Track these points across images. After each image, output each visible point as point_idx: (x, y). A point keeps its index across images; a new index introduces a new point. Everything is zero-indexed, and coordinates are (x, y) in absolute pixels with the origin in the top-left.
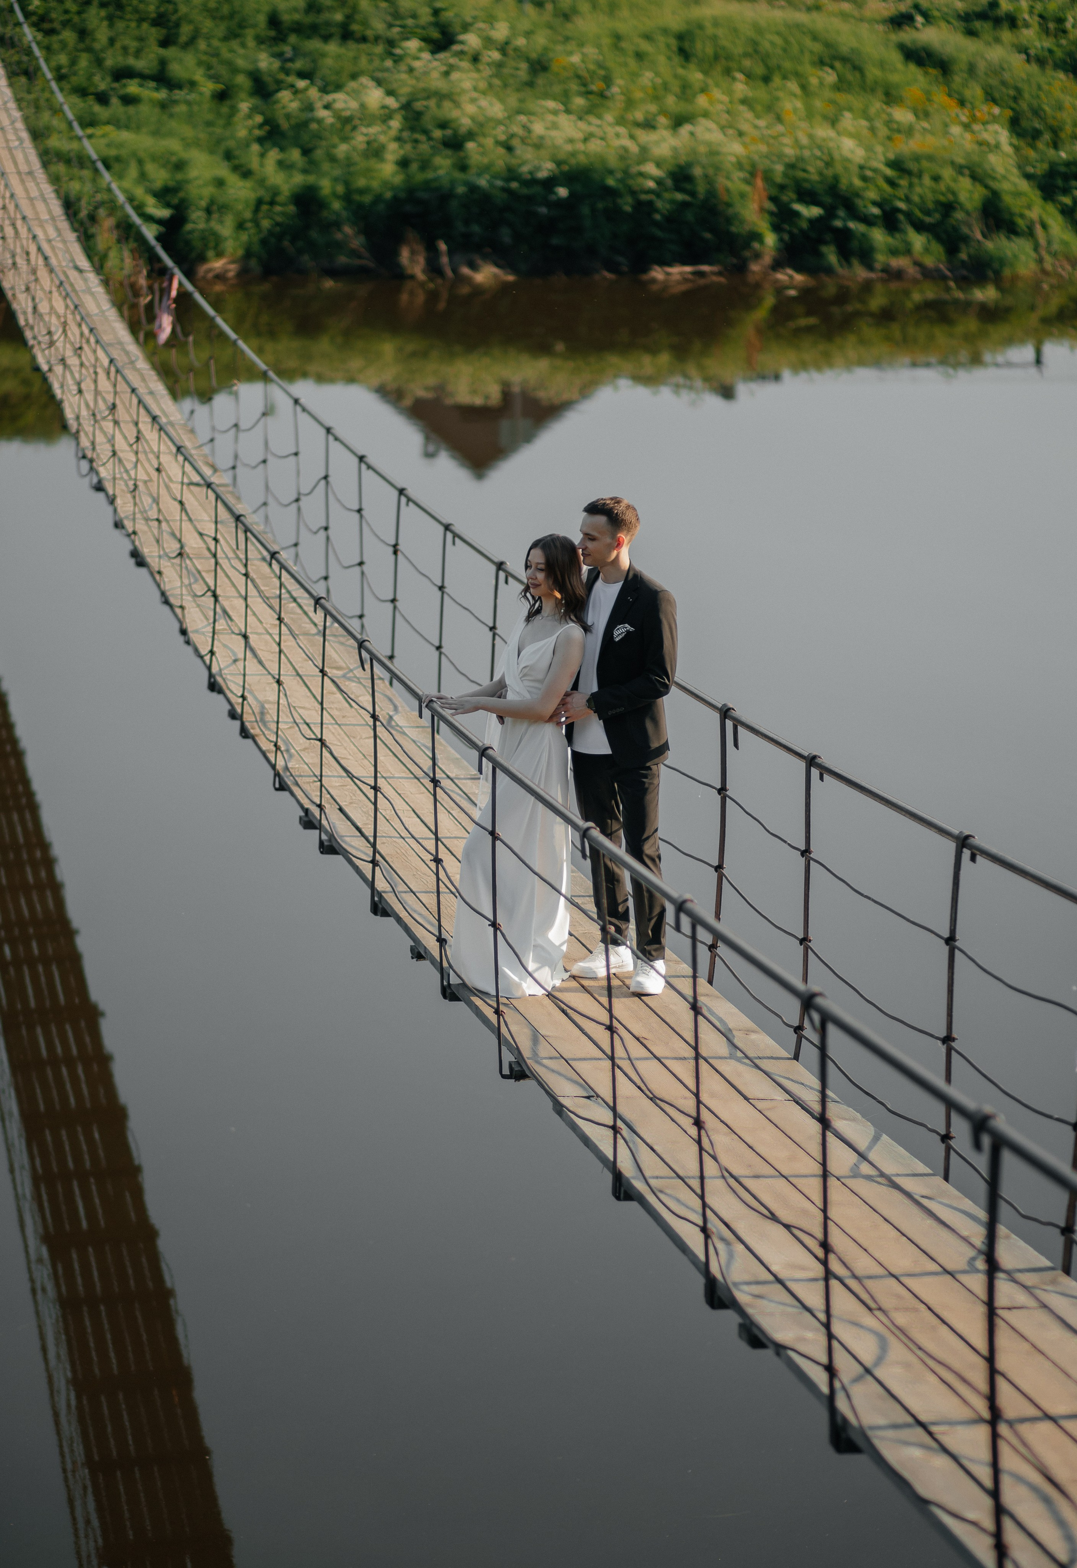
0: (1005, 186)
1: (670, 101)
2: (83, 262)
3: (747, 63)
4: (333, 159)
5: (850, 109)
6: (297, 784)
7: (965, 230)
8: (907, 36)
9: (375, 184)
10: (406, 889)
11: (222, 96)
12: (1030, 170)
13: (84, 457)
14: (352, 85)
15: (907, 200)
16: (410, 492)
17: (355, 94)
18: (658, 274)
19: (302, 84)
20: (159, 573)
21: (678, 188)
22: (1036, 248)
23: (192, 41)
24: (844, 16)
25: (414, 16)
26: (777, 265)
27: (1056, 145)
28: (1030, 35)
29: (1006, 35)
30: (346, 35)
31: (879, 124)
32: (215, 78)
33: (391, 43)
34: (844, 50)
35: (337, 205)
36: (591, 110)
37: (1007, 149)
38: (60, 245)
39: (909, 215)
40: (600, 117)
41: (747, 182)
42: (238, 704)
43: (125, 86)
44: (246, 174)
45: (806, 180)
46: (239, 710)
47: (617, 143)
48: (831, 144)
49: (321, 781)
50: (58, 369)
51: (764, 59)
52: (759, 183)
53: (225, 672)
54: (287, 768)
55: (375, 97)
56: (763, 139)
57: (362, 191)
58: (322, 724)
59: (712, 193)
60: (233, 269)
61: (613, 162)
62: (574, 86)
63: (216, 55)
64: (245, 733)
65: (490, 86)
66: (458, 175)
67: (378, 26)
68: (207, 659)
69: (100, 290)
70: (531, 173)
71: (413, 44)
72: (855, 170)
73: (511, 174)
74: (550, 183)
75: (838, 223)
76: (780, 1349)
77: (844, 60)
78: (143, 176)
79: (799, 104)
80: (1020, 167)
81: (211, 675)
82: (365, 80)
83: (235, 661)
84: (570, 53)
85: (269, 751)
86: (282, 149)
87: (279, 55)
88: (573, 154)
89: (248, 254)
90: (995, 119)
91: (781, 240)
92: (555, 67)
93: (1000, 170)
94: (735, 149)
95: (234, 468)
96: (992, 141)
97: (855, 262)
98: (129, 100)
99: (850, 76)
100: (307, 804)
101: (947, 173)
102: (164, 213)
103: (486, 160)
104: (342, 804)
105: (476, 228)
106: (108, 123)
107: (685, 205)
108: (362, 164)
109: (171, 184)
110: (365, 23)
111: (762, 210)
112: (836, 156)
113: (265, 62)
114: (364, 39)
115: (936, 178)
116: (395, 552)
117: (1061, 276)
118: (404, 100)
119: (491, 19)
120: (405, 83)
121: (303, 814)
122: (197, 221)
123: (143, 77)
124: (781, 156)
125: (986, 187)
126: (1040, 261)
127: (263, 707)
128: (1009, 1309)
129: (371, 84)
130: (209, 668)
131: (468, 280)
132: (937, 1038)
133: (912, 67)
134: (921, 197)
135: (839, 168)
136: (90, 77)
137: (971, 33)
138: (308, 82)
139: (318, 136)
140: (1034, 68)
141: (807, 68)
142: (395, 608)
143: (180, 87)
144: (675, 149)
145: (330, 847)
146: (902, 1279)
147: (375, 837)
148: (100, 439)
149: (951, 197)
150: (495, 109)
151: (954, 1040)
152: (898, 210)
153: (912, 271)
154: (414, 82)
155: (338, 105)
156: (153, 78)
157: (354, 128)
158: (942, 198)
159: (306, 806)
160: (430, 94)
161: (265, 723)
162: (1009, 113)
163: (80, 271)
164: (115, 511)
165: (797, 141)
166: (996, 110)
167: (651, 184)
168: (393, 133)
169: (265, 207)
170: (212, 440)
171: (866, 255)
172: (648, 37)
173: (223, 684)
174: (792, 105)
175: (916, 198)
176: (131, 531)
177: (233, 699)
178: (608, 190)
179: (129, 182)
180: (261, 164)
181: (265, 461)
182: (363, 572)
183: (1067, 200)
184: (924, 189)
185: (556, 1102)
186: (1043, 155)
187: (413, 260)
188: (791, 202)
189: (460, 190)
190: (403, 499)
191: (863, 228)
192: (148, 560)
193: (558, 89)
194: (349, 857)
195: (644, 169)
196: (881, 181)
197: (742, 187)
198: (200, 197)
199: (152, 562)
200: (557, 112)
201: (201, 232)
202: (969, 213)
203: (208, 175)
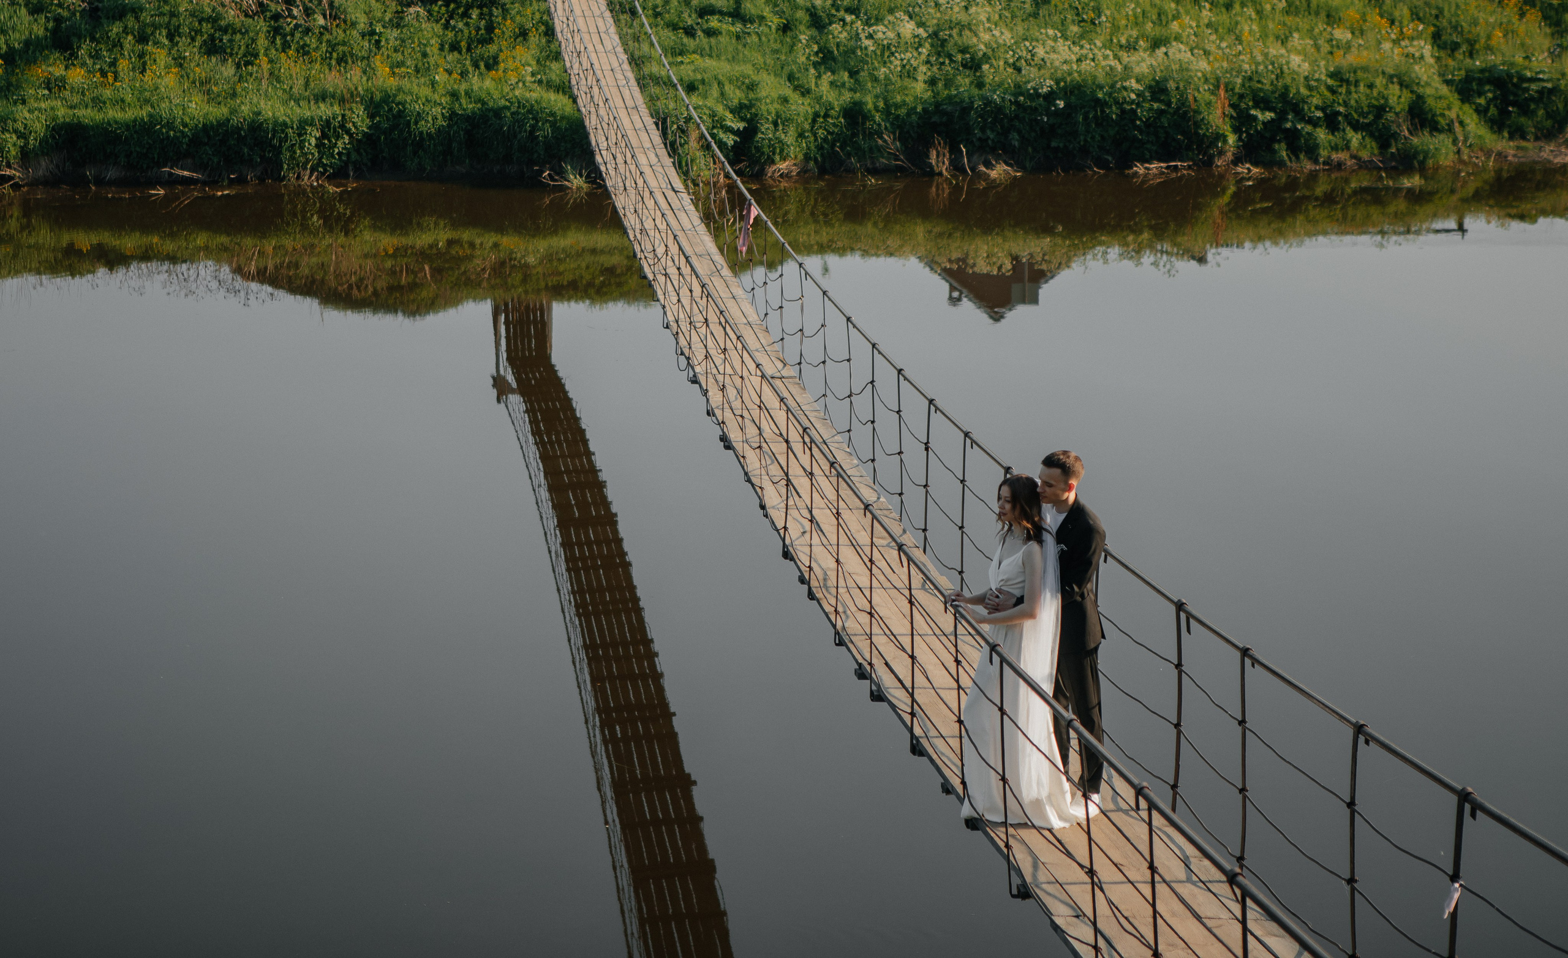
0: (1429, 91)
1: (1149, 27)
2: (678, 184)
4: (876, 80)
5: (1297, 30)
6: (852, 642)
7: (1394, 128)
9: (909, 100)
10: (937, 734)
11: (785, 28)
12: (1449, 77)
13: (682, 354)
14: (890, 18)
15: (1346, 104)
16: (938, 403)
17: (892, 26)
18: (1140, 169)
19: (849, 18)
20: (743, 457)
21: (1154, 99)
22: (1455, 142)
26: (1237, 161)
27: (1471, 55)
31: (1322, 42)
32: (780, 14)
35: (877, 117)
36: (1084, 35)
37: (1430, 60)
38: (660, 169)
39: (1347, 117)
40: (1092, 41)
41: (1213, 93)
42: (806, 572)
43: (707, 21)
44: (805, 92)
45: (1261, 90)
46: (807, 577)
47: (1104, 63)
48: (1283, 61)
49: (871, 639)
50: (661, 280)
52: (1222, 93)
53: (796, 543)
54: (844, 628)
55: (908, 28)
56: (1226, 57)
57: (897, 106)
58: (871, 588)
59: (1183, 102)
60: (795, 171)
61: (1101, 78)
62: (1069, 16)
64: (811, 596)
65: (1001, 18)
66: (975, 92)
68: (782, 532)
70: (1034, 89)
72: (1301, 81)
73: (1019, 90)
74: (1050, 97)
75: (1288, 125)
78: (723, 95)
79: (1255, 27)
80: (1441, 75)
81: (784, 546)
82: (900, 14)
83: (804, 532)
85: (831, 614)
86: (834, 72)
88: (1071, 73)
89: (807, 158)
90: (1419, 36)
91: (1240, 139)
93: (1425, 78)
94: (1204, 65)
95: (800, 364)
96: (1417, 54)
97: (1303, 156)
98: (710, 33)
100: (861, 660)
101: (1379, 81)
102: (741, 125)
103: (997, 80)
104: (888, 660)
105: (991, 135)
106: (694, 52)
107: (1161, 112)
108: (898, 83)
109: (745, 102)
111: (1224, 115)
112: (1286, 71)
115: (1371, 86)
116: (927, 449)
117: (1476, 165)
118: (931, 30)
120: (933, 16)
121: (857, 667)
122: (766, 131)
123: (722, 14)
124: (1240, 70)
125: (1412, 92)
126: (1459, 152)
127: (825, 574)
129: (905, 18)
130: (784, 540)
131: (986, 177)
132: (1343, 879)
134: (1357, 102)
135: (1288, 80)
136: (680, 14)
138: (853, 17)
139: (863, 61)
142: (927, 492)
143: (752, 22)
144: (1152, 68)
145: (878, 696)
147: (913, 688)
148: (695, 338)
149: (1382, 102)
150: (1007, 37)
151: (1356, 881)
152: (1339, 113)
153: (1351, 163)
154: (938, 15)
155: (880, 35)
156: (730, 15)
157: (892, 54)
158: (1375, 103)
159: (859, 662)
160: (952, 25)
161: (827, 588)
162: (1431, 29)
163: (676, 192)
164: (708, 400)
165: (1253, 58)
166: (1421, 27)
167: (1133, 96)
168: (923, 57)
169: (820, 120)
170: (782, 339)
171: (1312, 151)
173: (794, 554)
174: (1249, 27)
175: (1353, 103)
176: (720, 419)
177: (803, 568)
178: (1097, 101)
179: (712, 100)
180: (817, 85)
181: (824, 362)
182: (901, 460)
183: (1482, 101)
184: (1360, 95)
185: (1052, 922)
186: (1460, 64)
187: (939, 160)
188: (1248, 108)
189: (978, 103)
190: (933, 408)
191: (1309, 128)
192: (734, 444)
193: (1056, 18)
194: (893, 707)
195: (1127, 84)
196: (1323, 89)
197: (1208, 96)
198: (769, 113)
199: (738, 446)
200: (1055, 39)
201: (770, 140)
202: (1397, 114)
203: (775, 95)
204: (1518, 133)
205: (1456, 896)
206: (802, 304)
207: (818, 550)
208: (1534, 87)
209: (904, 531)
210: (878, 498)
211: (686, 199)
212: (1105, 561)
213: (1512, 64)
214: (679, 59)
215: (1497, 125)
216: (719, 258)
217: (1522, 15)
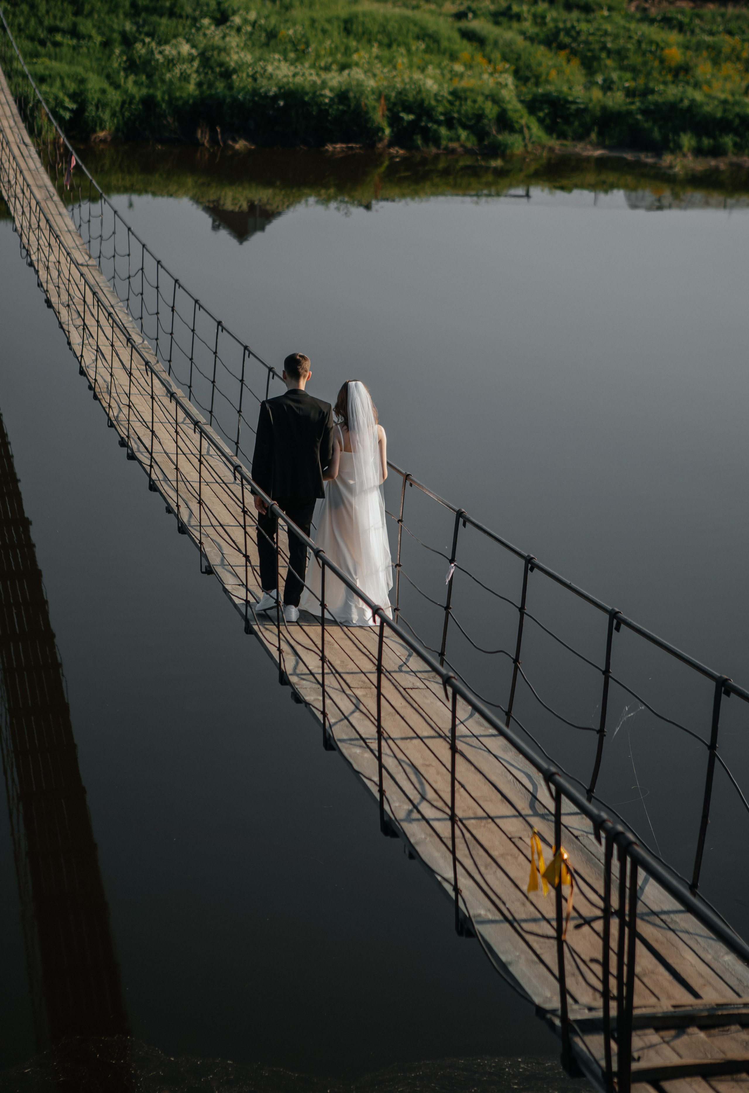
0: (509, 107)
1: (339, 56)
2: (28, 140)
3: (380, 37)
4: (163, 81)
5: (431, 64)
6: (118, 424)
7: (487, 128)
8: (463, 24)
9: (184, 95)
11: (105, 44)
12: (522, 98)
13: (24, 247)
14: (174, 41)
15: (459, 112)
16: (181, 282)
17: (176, 46)
18: (329, 147)
19: (147, 40)
20: (58, 311)
21: (340, 102)
22: (524, 139)
23: (90, 14)
24: (432, 12)
25: (208, 5)
26: (391, 145)
27: (537, 84)
28: (527, 25)
29: (515, 25)
30: (172, 14)
31: (446, 72)
32: (103, 34)
33: (195, 20)
34: (430, 31)
35: (164, 106)
36: (298, 59)
37: (511, 87)
38: (16, 130)
39: (459, 120)
40: (302, 64)
41: (376, 101)
42: (93, 383)
43: (54, 36)
44: (117, 86)
45: (407, 101)
47: (309, 78)
48: (421, 83)
49: (129, 421)
50: (13, 199)
51: (389, 35)
52: (383, 101)
53: (87, 366)
54: (114, 417)
55: (186, 48)
56: (386, 78)
57: (177, 99)
58: (130, 389)
59: (358, 105)
60: (109, 137)
61: (307, 88)
62: (289, 47)
63: (103, 21)
64: (95, 397)
65: (245, 45)
66: (227, 93)
67: (188, 9)
68: (80, 358)
69: (36, 156)
70: (265, 92)
71: (206, 21)
72: (432, 95)
73: (255, 92)
74: (276, 98)
75: (423, 124)
76: (307, 704)
77: (430, 36)
78: (63, 86)
79: (405, 60)
80: (517, 97)
81: (81, 367)
82: (180, 39)
84: (289, 29)
85: (106, 407)
86: (136, 75)
87: (137, 23)
88: (288, 83)
89: (117, 130)
90: (505, 71)
91: (392, 131)
92: (280, 36)
93: (507, 98)
94: (372, 83)
95: (99, 257)
96: (504, 83)
97: (431, 144)
98: (56, 44)
99: (433, 46)
100: (123, 435)
101: (480, 99)
102: (73, 106)
103: (242, 85)
104: (140, 435)
105: (236, 120)
106: (45, 56)
107: (344, 112)
108: (178, 84)
109: (78, 91)
110: (182, 8)
111: (383, 115)
112: (423, 89)
113: (129, 26)
114: (181, 16)
115: (475, 101)
116: (173, 310)
117: (535, 154)
118: (200, 51)
119: (248, 10)
120: (202, 42)
121: (120, 440)
122: (91, 110)
123: (64, 32)
124: (394, 87)
125: (500, 106)
126: (526, 146)
128: (412, 689)
129: (184, 42)
130: (80, 363)
131: (233, 148)
133: (465, 42)
134: (465, 111)
135: (424, 95)
136: (36, 30)
137: (497, 23)
138: (150, 39)
139: (155, 69)
140: (528, 44)
141: (411, 40)
142: (172, 337)
143: (83, 38)
144: (339, 82)
145: (132, 457)
146: (367, 674)
147: (152, 450)
148: (32, 236)
149: (480, 112)
150: (249, 58)
152: (454, 118)
153: (460, 150)
154: (206, 41)
155: (166, 52)
156: (69, 33)
157: (174, 65)
158: (476, 112)
159: (122, 436)
160: (213, 48)
161: (105, 392)
162: (513, 68)
163: (26, 145)
164: (38, 277)
165: (403, 80)
166: (507, 66)
167: (327, 101)
168: (194, 68)
169: (127, 106)
170: (89, 241)
171: (436, 140)
172: (329, 21)
173: (86, 372)
174: (402, 61)
175: (463, 112)
176: (45, 289)
177: (91, 380)
178: (305, 103)
179: (56, 89)
180: (125, 82)
181: (114, 256)
182: (158, 318)
183: (541, 114)
184: (468, 107)
185: (224, 588)
186: (530, 90)
187: (203, 136)
188: (399, 112)
189: (228, 100)
190: (177, 286)
191: (435, 127)
192: (54, 305)
193: (281, 48)
194: (140, 462)
195: (323, 92)
196: (445, 102)
197: (374, 103)
198: (93, 99)
199: (55, 306)
200: (279, 61)
201: (93, 117)
202: (490, 120)
203: (97, 87)
204: (562, 136)
205: (452, 571)
206: (102, 219)
207: (101, 370)
208: (573, 107)
209: (158, 362)
210: (143, 342)
211: (33, 150)
212: (273, 378)
213: (561, 92)
214: (35, 60)
215: (550, 129)
216: (52, 190)
217: (569, 61)
